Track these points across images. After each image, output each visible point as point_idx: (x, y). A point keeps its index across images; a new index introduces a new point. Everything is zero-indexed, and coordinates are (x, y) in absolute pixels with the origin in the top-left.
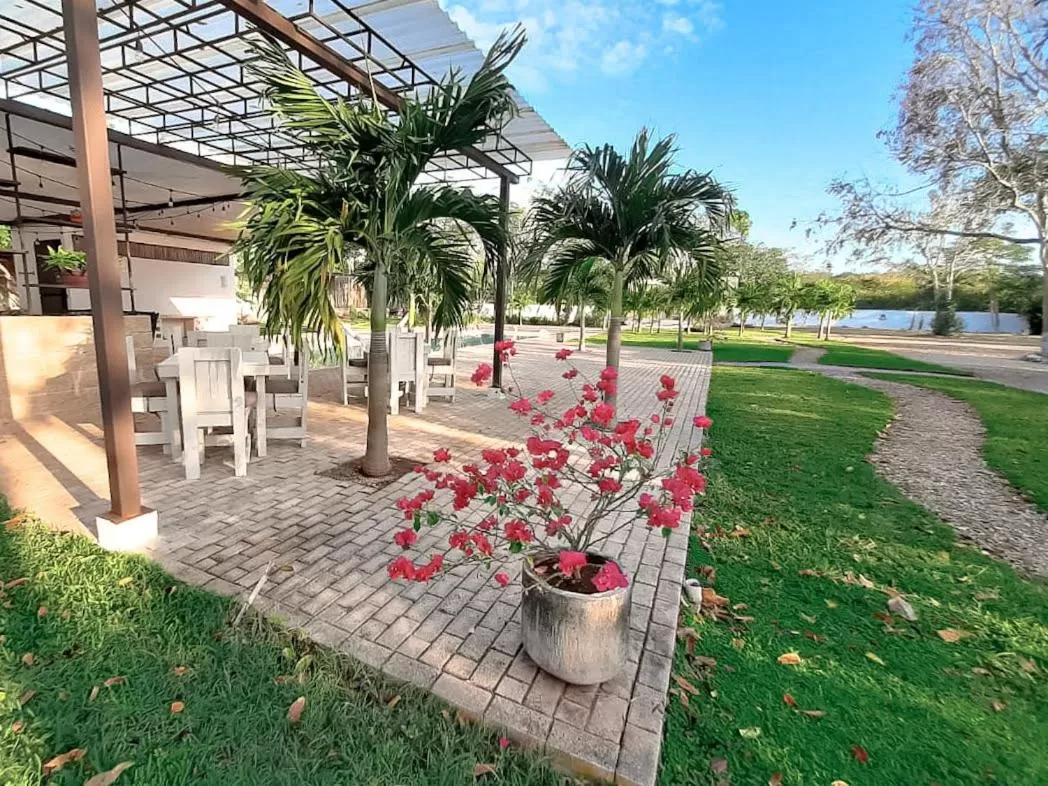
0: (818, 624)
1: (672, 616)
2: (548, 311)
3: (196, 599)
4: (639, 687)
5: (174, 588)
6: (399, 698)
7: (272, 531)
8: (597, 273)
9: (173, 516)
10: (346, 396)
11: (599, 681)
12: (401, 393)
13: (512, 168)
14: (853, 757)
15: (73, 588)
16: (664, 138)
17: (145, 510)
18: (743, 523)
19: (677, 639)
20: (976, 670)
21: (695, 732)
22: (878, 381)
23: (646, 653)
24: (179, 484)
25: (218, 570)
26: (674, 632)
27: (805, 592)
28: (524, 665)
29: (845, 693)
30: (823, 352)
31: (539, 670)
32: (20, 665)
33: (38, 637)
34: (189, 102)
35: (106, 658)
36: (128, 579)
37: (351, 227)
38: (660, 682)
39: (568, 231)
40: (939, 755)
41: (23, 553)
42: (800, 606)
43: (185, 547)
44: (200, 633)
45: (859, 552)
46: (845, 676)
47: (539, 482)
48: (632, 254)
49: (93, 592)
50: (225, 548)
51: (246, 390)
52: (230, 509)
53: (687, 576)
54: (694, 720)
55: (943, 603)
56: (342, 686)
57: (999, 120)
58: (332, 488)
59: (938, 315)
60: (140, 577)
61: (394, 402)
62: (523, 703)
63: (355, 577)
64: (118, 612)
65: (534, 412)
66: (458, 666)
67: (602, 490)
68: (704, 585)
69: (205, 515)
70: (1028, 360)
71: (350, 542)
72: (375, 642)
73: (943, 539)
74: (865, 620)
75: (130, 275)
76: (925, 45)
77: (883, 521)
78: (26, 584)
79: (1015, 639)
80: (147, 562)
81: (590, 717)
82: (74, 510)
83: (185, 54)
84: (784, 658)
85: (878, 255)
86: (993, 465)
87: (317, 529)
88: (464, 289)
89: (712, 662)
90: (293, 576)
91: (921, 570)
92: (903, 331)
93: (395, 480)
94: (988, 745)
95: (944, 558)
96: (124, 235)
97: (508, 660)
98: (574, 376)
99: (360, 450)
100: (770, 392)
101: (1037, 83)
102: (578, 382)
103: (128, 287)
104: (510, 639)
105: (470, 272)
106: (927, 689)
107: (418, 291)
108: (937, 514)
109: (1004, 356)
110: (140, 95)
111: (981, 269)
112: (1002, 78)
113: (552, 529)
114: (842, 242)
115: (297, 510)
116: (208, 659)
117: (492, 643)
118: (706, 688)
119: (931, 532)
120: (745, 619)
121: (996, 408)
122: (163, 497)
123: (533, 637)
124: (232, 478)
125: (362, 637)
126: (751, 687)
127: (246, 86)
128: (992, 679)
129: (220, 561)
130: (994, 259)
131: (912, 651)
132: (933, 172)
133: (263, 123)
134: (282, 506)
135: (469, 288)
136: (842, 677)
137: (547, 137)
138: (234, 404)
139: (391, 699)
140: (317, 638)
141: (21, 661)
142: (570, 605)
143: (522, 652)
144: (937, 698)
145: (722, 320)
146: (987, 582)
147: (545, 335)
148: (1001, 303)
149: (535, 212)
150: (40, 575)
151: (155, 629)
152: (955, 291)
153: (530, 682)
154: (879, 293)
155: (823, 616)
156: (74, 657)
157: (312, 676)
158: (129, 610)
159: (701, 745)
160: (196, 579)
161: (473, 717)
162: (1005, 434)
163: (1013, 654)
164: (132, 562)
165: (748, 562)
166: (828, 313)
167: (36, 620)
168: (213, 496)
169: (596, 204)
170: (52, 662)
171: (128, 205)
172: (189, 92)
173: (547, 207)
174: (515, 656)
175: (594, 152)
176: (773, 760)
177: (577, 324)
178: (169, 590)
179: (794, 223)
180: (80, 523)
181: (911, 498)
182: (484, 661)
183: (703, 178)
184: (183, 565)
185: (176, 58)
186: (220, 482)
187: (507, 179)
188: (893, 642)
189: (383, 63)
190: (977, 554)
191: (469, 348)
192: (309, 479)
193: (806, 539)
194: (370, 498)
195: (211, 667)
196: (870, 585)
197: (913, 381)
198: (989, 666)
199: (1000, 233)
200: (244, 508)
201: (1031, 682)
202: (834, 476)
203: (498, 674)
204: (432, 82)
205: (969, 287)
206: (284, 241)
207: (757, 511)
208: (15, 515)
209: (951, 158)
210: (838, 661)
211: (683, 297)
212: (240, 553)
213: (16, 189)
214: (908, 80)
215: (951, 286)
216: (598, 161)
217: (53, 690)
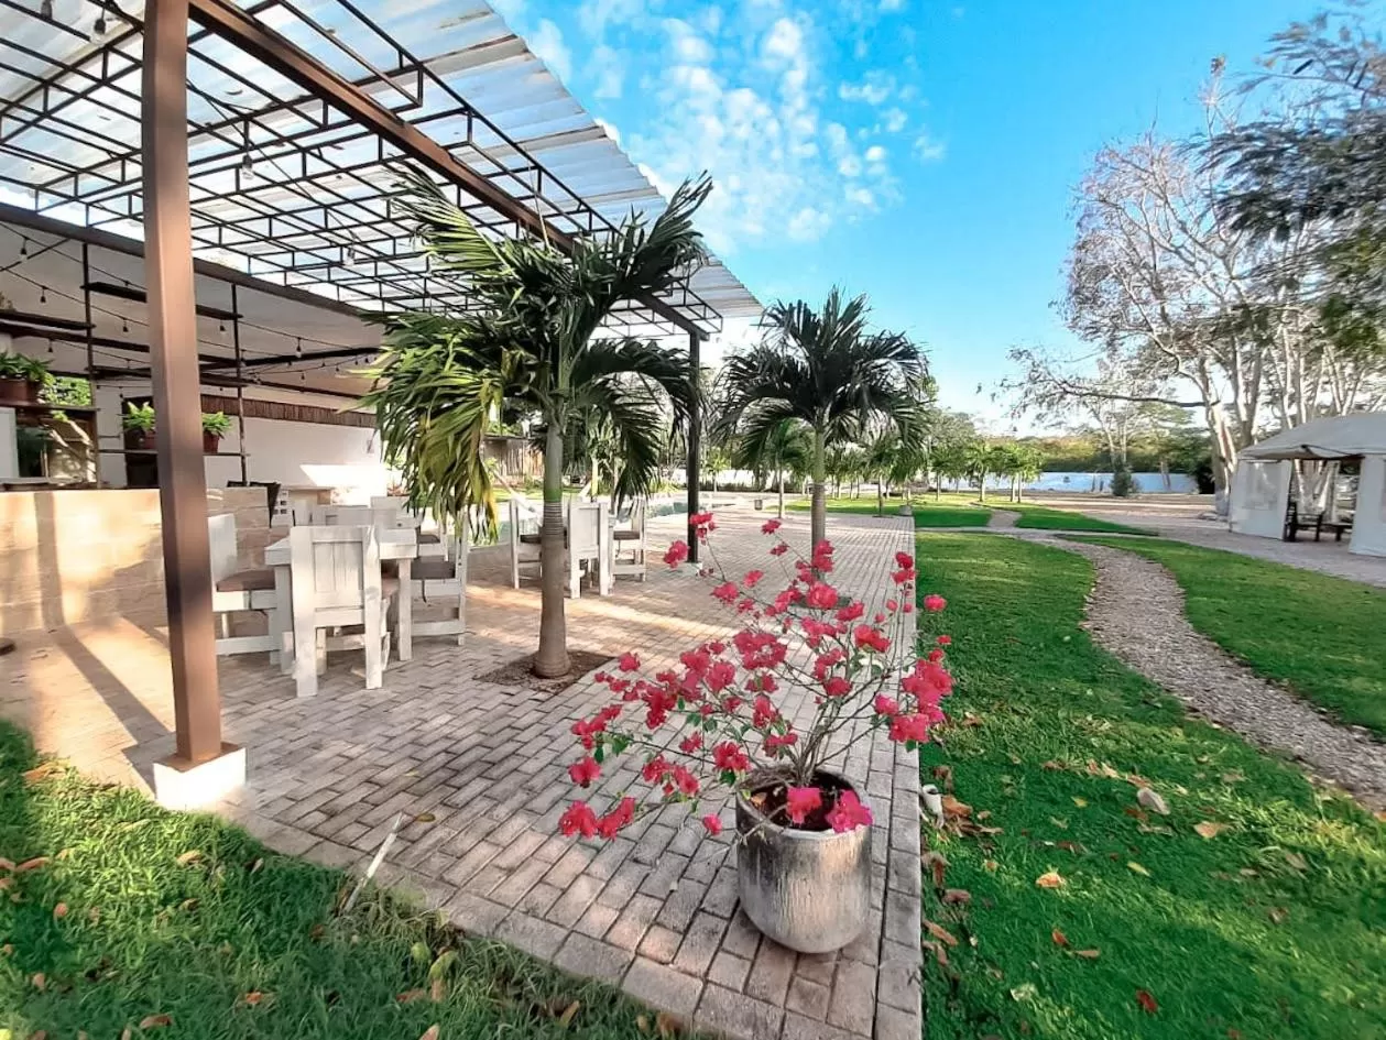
0: (1071, 830)
1: (913, 838)
2: (745, 477)
3: (290, 876)
4: (887, 947)
5: (259, 863)
6: (577, 1004)
7: (409, 764)
8: (793, 438)
9: (272, 751)
10: (517, 577)
11: (838, 946)
12: (582, 573)
13: (701, 324)
14: (1141, 1008)
15: (107, 873)
16: (855, 298)
17: (227, 748)
18: (972, 709)
19: (923, 869)
20: (1244, 871)
21: (960, 1001)
22: (1074, 543)
23: (890, 894)
24: (287, 705)
25: (328, 828)
26: (918, 860)
27: (1050, 789)
28: (744, 930)
29: (1117, 920)
30: (1017, 516)
31: (762, 936)
32: (30, 990)
33: (52, 949)
34: (326, 239)
35: (145, 982)
36: (192, 854)
37: (515, 380)
38: (910, 934)
39: (764, 391)
40: (1231, 990)
41: (44, 819)
42: (1047, 807)
43: (285, 797)
44: (290, 932)
45: (1096, 735)
46: (1112, 897)
47: (751, 686)
48: (832, 416)
49: (136, 879)
50: (341, 794)
51: (383, 577)
52: (354, 734)
53: (923, 783)
54: (955, 983)
55: (1191, 790)
56: (495, 997)
57: (1158, 291)
58: (494, 696)
59: (1116, 477)
60: (209, 849)
61: (575, 584)
62: (745, 992)
63: (520, 822)
64: (169, 908)
65: (742, 598)
66: (657, 943)
67: (829, 693)
68: (943, 792)
69: (317, 747)
70: (1204, 518)
71: (516, 770)
72: (543, 919)
73: (1173, 714)
74: (1118, 820)
75: (242, 437)
76: (1084, 223)
77: (1110, 695)
78: (43, 869)
79: (1274, 829)
80: (225, 824)
81: (831, 999)
82: (128, 752)
83: (316, 180)
84: (1042, 881)
85: (1059, 419)
86: (1200, 628)
87: (471, 756)
88: (651, 453)
89: (963, 893)
90: (433, 827)
91: (1161, 752)
92: (1085, 492)
93: (575, 682)
94: (1277, 968)
95: (1178, 736)
96: (236, 390)
97: (722, 925)
98: (785, 550)
99: (532, 644)
100: (976, 558)
101: (1194, 255)
102: (790, 558)
103: (238, 451)
104: (722, 894)
105: (659, 436)
106: (1199, 903)
107: (602, 455)
108: (1158, 684)
109: (1181, 515)
110: (261, 227)
111: (1150, 433)
112: (1159, 253)
113: (771, 747)
114: (1025, 406)
115: (447, 730)
116: (297, 976)
117: (701, 902)
118: (963, 933)
119: (1159, 705)
120: (992, 831)
121: (1188, 567)
122: (261, 724)
123: (753, 893)
124: (362, 692)
125: (527, 913)
126: (1013, 924)
127: (393, 221)
128: (1263, 881)
129: (332, 815)
130: (1160, 423)
131: (1174, 854)
132: (1102, 340)
133: (417, 265)
134: (426, 727)
135: (657, 453)
136: (1109, 898)
137: (735, 293)
138: (367, 597)
139: (566, 1008)
140: (464, 921)
141: (30, 983)
142: (799, 849)
143: (739, 912)
144: (1212, 914)
145: (919, 484)
146: (1228, 761)
147: (742, 501)
148: (1170, 465)
149: (728, 369)
150: (63, 855)
151: (223, 931)
152: (1129, 453)
153: (751, 956)
154: (1060, 456)
155: (1075, 819)
156: (101, 980)
157: (452, 986)
158: (187, 903)
159: (967, 1022)
160: (295, 844)
161: (679, 1020)
162: (1203, 595)
163: (1278, 848)
164: (202, 825)
165: (985, 758)
166: (1017, 476)
167: (52, 923)
168: (331, 719)
169: (791, 363)
170: (70, 988)
171: (247, 356)
172: (323, 225)
173: (740, 365)
174: (731, 919)
175: (787, 308)
176: (1054, 1028)
177: (775, 489)
178: (250, 867)
179: (980, 388)
180: (134, 771)
181: (1131, 667)
182: (691, 931)
183: (898, 338)
184: (276, 824)
185: (304, 184)
186: (344, 698)
187: (697, 336)
188: (1151, 844)
189: (557, 205)
190: (1207, 727)
191: (660, 519)
192: (465, 686)
193: (1039, 724)
194: (543, 707)
195: (301, 988)
196: (1113, 774)
197: (1105, 542)
198: (1255, 865)
199: (1163, 397)
200: (374, 733)
201: (1304, 881)
202: (1053, 646)
203: (709, 949)
204: (612, 228)
205: (1140, 450)
206: (428, 394)
207: (985, 694)
208: (41, 763)
209: (1116, 327)
210: (1102, 876)
211: (880, 460)
212: (362, 800)
213: (89, 333)
214: (1073, 255)
215: (1124, 449)
216: (792, 316)
217: (70, 1030)
